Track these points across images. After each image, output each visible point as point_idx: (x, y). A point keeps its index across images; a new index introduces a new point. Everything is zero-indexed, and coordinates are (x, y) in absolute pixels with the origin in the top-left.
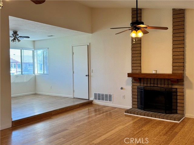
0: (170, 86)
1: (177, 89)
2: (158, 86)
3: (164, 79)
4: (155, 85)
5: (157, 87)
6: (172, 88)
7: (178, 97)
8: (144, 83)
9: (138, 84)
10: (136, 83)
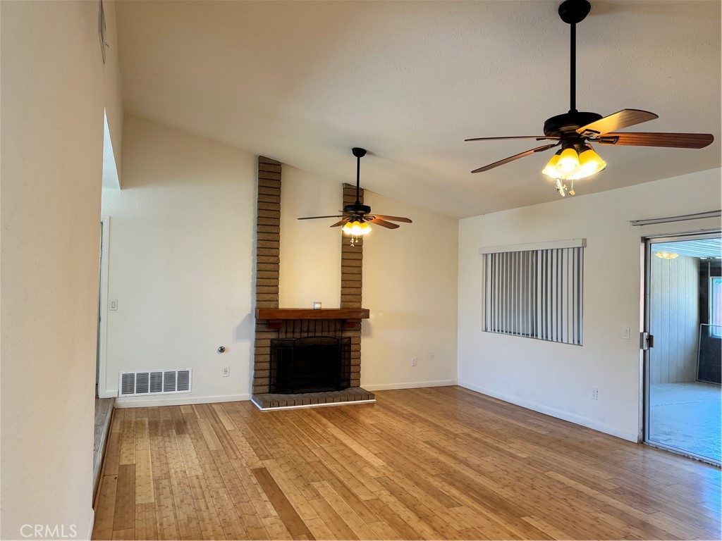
0: (339, 334)
1: (350, 338)
2: (317, 335)
3: (329, 320)
4: (311, 334)
5: (315, 337)
6: (343, 338)
7: (352, 353)
8: (286, 332)
9: (273, 336)
10: (267, 333)
